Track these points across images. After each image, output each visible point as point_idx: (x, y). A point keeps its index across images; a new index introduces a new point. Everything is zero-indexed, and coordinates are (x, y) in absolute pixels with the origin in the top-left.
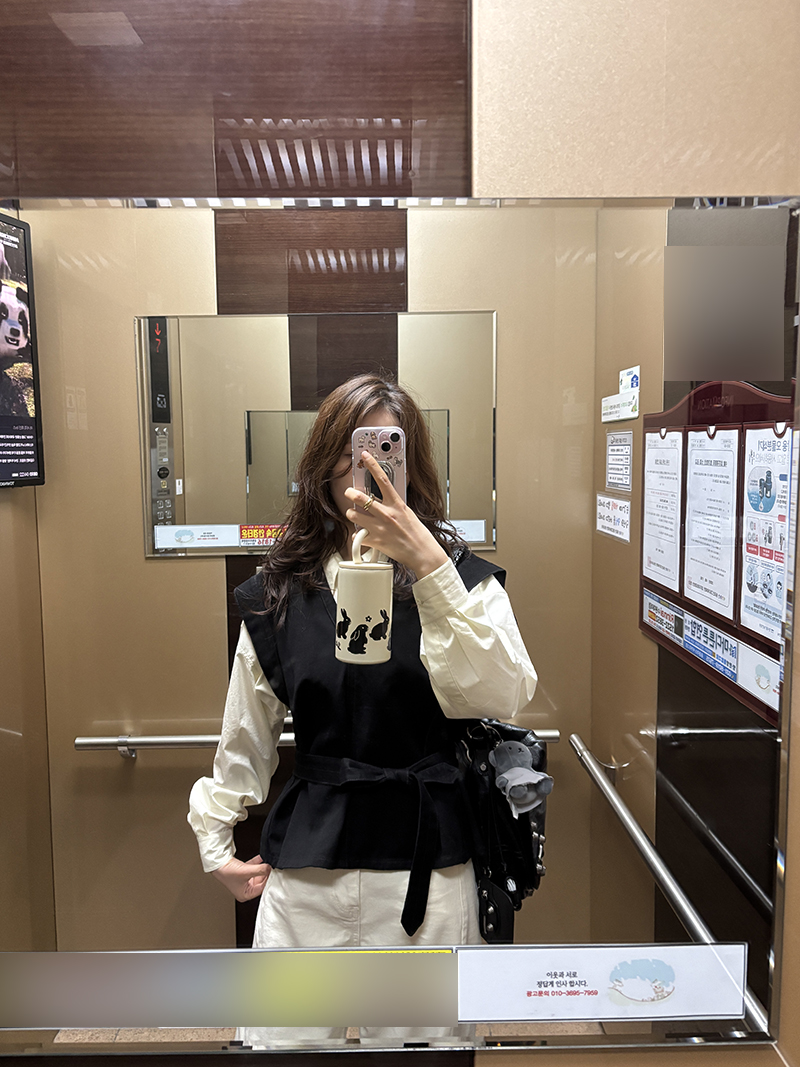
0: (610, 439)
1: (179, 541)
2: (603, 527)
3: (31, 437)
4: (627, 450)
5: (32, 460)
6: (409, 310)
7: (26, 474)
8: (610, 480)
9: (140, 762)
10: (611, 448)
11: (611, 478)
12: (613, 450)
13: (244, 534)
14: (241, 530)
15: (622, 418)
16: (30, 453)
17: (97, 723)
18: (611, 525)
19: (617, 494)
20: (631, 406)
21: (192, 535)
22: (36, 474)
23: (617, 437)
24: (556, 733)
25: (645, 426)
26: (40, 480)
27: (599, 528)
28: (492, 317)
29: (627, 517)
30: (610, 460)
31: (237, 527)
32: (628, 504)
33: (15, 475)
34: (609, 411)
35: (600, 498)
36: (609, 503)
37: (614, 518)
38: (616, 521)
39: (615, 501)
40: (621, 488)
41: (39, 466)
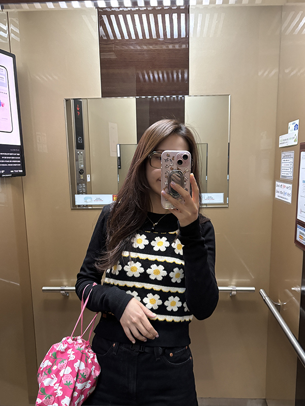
0: (283, 155)
1: (86, 202)
2: (278, 196)
3: (18, 154)
4: (292, 160)
5: (19, 165)
6: (190, 94)
7: (17, 171)
8: (283, 175)
9: (70, 298)
10: (283, 159)
11: (283, 173)
12: (284, 160)
13: (114, 199)
14: (113, 197)
15: (289, 145)
16: (19, 161)
17: (52, 280)
18: (282, 195)
19: (285, 181)
20: (294, 139)
21: (92, 199)
22: (21, 171)
23: (286, 154)
24: (254, 289)
25: (301, 148)
26: (24, 174)
27: (276, 197)
28: (228, 97)
29: (290, 192)
30: (283, 165)
31: (111, 196)
32: (291, 185)
33: (11, 171)
34: (283, 142)
35: (277, 183)
36: (281, 185)
37: (284, 192)
38: (285, 194)
39: (285, 184)
40: (287, 178)
41: (23, 167)
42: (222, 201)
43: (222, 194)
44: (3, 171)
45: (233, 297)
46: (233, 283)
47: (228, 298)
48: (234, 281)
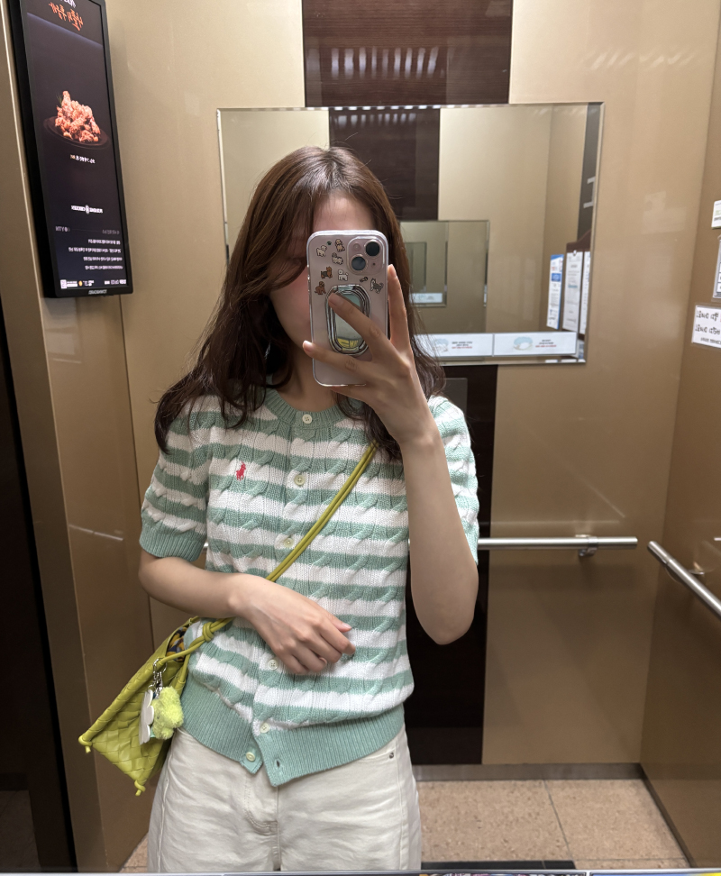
3: (118, 242)
5: (121, 267)
6: (510, 102)
7: (116, 282)
16: (119, 259)
18: (715, 337)
22: (123, 282)
24: (634, 540)
26: (128, 289)
28: (600, 109)
33: (107, 283)
35: (698, 309)
36: (716, 315)
41: (127, 273)
42: (572, 350)
43: (573, 335)
44: (91, 283)
45: (586, 558)
46: (588, 529)
47: (575, 558)
48: (590, 523)
